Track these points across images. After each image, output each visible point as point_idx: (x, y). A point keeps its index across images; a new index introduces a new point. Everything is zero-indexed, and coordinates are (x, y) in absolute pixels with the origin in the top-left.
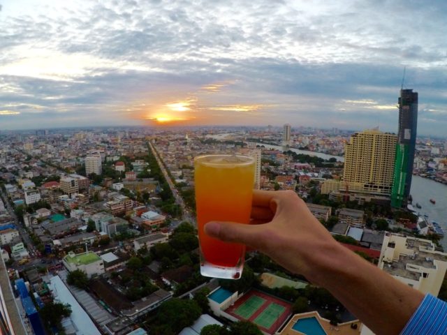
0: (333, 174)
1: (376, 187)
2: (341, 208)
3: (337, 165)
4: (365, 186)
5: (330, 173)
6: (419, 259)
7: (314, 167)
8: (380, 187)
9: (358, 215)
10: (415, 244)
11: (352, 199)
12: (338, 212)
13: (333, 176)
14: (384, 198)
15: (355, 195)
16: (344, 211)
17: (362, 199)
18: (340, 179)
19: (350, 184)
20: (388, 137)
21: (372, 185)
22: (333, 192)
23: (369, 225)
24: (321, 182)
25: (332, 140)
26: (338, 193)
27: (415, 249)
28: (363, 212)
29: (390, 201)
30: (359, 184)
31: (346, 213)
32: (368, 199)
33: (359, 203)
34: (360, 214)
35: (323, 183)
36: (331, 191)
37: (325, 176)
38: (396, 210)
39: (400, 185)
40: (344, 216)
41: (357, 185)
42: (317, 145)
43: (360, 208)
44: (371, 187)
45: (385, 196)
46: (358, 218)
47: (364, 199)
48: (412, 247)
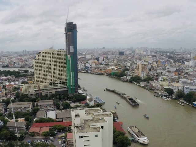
0: (28, 80)
1: (57, 84)
2: (38, 101)
3: (29, 74)
4: (50, 84)
5: (26, 80)
6: (96, 119)
7: (14, 78)
8: (59, 83)
9: (50, 103)
10: (90, 112)
11: (43, 94)
12: (37, 104)
13: (29, 82)
14: (63, 89)
15: (45, 91)
16: (40, 103)
17: (50, 93)
18: (33, 83)
19: (40, 85)
20: (60, 52)
21: (54, 83)
22: (31, 92)
23: (58, 108)
24: (21, 87)
25: (23, 58)
26: (34, 92)
27: (92, 114)
28: (53, 100)
29: (67, 91)
30: (46, 84)
31: (42, 104)
32: (54, 92)
33: (49, 96)
34: (51, 102)
35: (23, 87)
36: (29, 92)
37: (23, 83)
38: (72, 95)
39: (72, 80)
40: (41, 106)
41: (45, 85)
42: (14, 63)
43: (50, 98)
44: (54, 84)
45: (64, 88)
46: (50, 105)
47: (51, 92)
48: (89, 114)
